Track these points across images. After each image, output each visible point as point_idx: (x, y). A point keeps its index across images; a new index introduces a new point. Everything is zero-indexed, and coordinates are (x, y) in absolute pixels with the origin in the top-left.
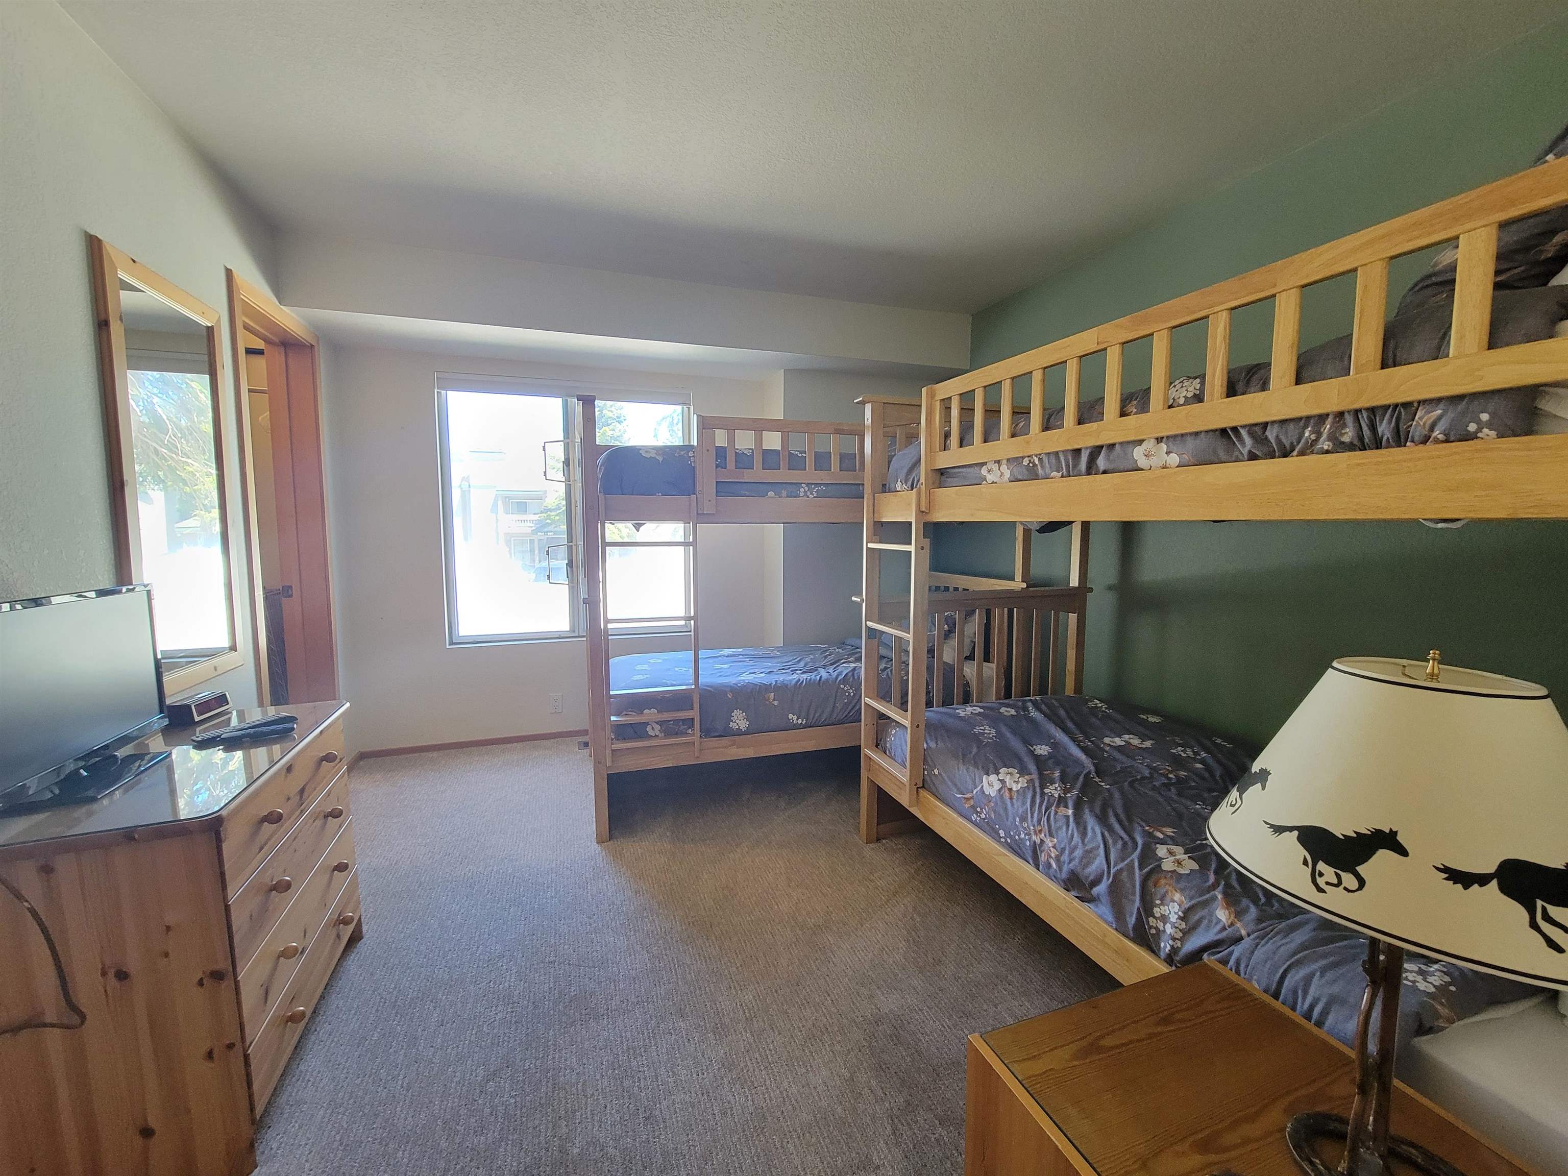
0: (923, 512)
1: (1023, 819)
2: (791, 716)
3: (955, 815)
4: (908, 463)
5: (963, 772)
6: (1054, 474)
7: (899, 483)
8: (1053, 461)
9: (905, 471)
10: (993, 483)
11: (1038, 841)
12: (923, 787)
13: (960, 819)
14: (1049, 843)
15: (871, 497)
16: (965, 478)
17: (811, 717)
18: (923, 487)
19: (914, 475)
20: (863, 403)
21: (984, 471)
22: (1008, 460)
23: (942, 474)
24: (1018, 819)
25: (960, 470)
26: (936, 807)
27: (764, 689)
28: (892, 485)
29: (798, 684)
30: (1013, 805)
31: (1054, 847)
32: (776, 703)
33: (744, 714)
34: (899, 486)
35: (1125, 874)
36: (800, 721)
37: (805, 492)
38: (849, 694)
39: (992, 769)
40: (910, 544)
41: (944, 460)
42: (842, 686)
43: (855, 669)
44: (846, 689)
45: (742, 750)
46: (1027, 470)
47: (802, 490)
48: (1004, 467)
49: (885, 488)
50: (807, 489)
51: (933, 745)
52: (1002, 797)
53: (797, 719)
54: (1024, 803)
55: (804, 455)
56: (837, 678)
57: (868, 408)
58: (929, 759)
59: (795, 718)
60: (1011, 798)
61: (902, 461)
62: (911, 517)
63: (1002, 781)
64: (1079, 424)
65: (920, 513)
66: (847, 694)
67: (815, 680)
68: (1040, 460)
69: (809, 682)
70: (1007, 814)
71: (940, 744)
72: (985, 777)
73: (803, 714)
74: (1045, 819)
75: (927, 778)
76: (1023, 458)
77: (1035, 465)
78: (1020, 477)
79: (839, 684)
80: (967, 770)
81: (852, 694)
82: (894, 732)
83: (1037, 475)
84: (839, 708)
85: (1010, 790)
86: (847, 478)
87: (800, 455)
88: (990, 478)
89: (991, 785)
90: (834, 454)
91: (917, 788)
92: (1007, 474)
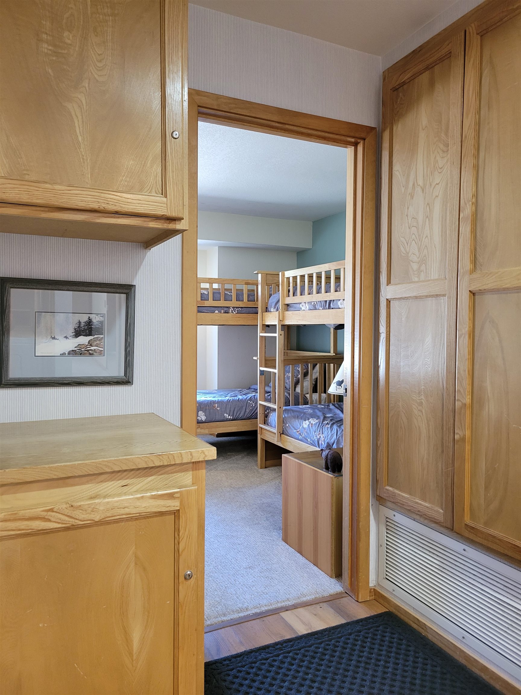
0: (281, 320)
1: (315, 432)
2: (225, 415)
3: (294, 439)
4: (275, 300)
5: (296, 423)
6: (320, 308)
7: (272, 308)
8: (320, 304)
9: (274, 304)
10: (304, 310)
11: (319, 437)
12: (283, 434)
13: (296, 440)
14: (322, 437)
15: (261, 314)
16: (295, 308)
17: (235, 415)
18: (280, 311)
19: (277, 306)
20: (257, 274)
21: (301, 306)
22: (308, 302)
23: (288, 306)
24: (313, 432)
25: (294, 305)
26: (288, 439)
27: (212, 403)
28: (269, 309)
29: (228, 401)
30: (312, 429)
31: (323, 437)
32: (218, 409)
33: (204, 413)
34: (272, 310)
35: (340, 437)
36: (230, 417)
37: (232, 311)
38: (253, 405)
39: (307, 419)
40: (276, 333)
41: (289, 300)
42: (249, 402)
43: (255, 395)
44: (251, 403)
45: (203, 430)
46: (313, 306)
47: (230, 310)
48: (307, 305)
49: (267, 310)
50: (232, 309)
51: (286, 415)
52: (309, 427)
53: (228, 416)
54: (316, 427)
55: (231, 294)
56: (246, 398)
57: (260, 275)
58: (285, 421)
59: (227, 415)
60: (312, 426)
61: (273, 300)
62: (276, 323)
63: (310, 422)
64: (326, 292)
65: (280, 321)
66: (251, 405)
67: (236, 399)
68: (317, 303)
69: (233, 400)
70: (310, 432)
71: (289, 415)
72: (304, 422)
73: (231, 414)
74: (321, 429)
75: (284, 429)
76: (312, 302)
77: (315, 305)
78: (311, 309)
79: (248, 400)
80: (298, 421)
81: (254, 405)
82: (272, 414)
83: (316, 308)
84: (248, 411)
85: (312, 424)
86: (251, 304)
87: (229, 294)
88: (303, 308)
89: (306, 424)
90: (245, 294)
91: (281, 434)
92: (308, 308)
